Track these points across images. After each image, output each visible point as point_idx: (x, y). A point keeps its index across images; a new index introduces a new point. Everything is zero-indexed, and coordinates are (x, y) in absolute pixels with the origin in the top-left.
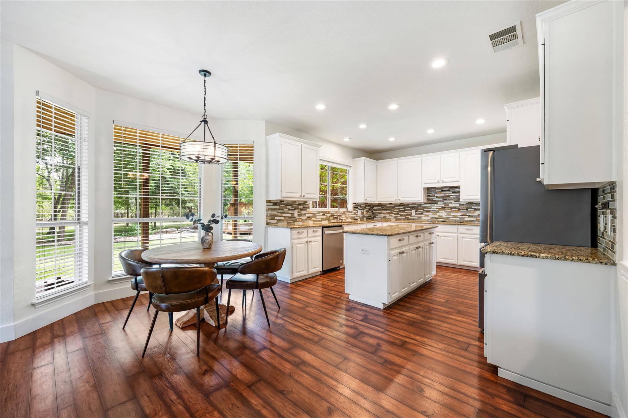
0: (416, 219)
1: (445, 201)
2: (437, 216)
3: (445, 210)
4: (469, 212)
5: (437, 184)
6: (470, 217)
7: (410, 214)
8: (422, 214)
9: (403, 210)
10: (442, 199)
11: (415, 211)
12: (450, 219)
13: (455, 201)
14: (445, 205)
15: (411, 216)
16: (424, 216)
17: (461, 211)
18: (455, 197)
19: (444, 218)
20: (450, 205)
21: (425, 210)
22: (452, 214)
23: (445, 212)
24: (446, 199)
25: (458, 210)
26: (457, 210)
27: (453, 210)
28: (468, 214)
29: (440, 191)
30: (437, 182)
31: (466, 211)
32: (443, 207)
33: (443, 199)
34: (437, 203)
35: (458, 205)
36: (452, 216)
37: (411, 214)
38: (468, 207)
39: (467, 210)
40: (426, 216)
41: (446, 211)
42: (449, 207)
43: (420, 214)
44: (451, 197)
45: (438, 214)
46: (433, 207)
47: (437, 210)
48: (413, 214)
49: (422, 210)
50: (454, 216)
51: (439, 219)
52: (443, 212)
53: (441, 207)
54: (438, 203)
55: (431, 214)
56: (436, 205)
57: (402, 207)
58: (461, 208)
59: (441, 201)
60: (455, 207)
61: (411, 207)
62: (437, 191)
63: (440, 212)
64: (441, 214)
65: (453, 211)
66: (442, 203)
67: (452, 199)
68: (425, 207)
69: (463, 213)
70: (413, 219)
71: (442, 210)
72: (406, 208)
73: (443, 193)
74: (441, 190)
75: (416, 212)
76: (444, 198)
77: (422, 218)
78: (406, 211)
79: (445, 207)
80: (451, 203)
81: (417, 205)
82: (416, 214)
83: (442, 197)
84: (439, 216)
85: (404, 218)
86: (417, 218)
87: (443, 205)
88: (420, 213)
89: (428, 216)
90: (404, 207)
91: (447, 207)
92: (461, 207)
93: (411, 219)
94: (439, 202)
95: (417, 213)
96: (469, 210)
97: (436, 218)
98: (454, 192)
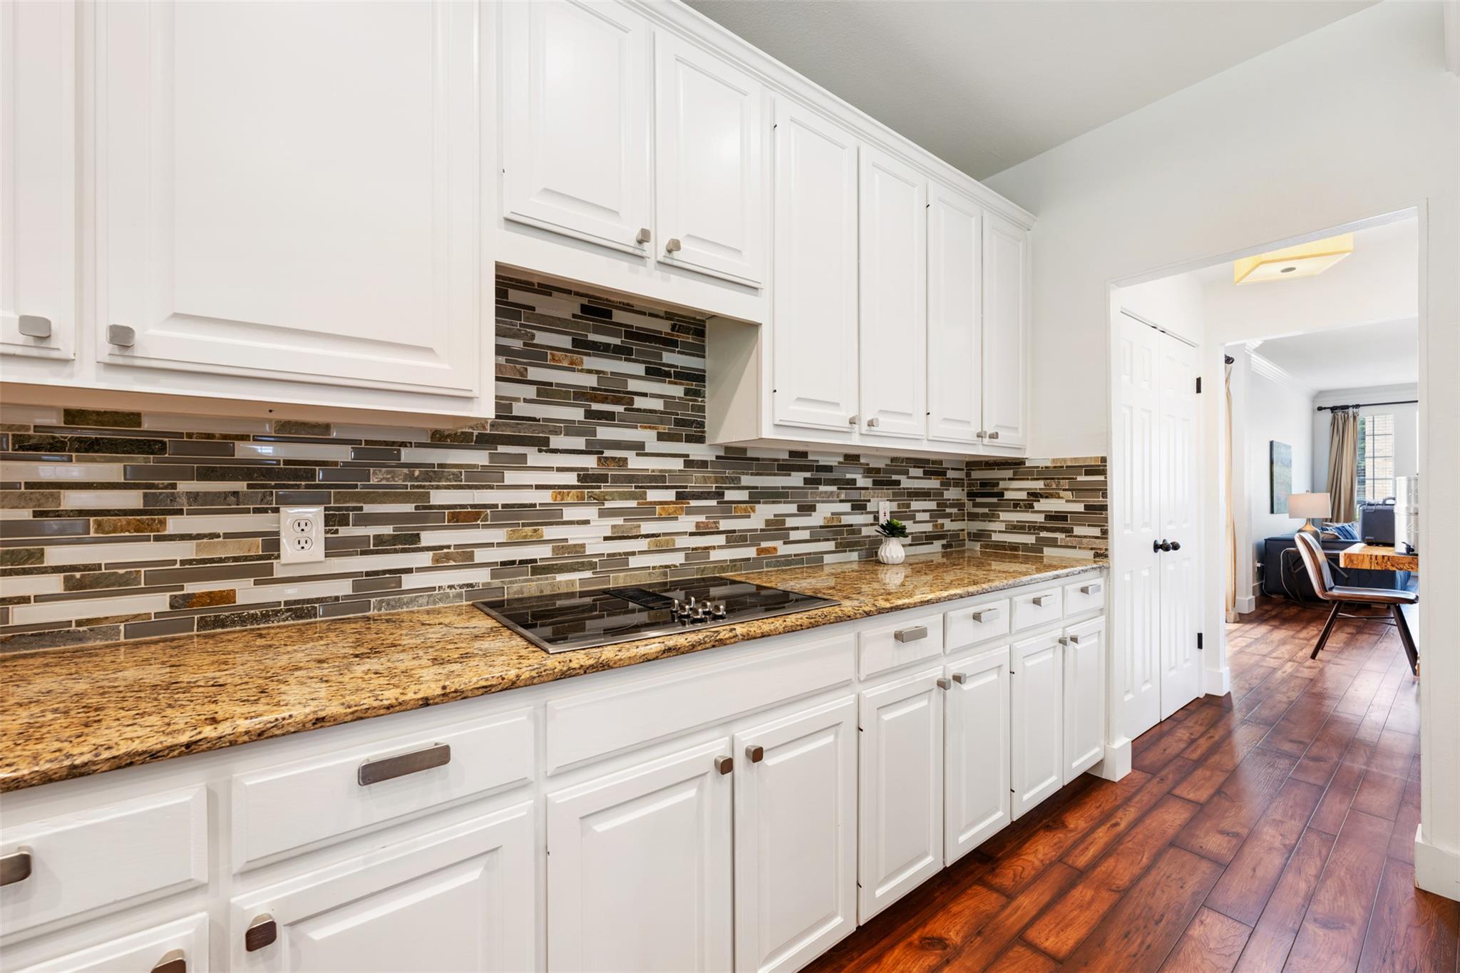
0: (332, 603)
1: (605, 433)
2: (541, 552)
3: (600, 500)
4: (728, 509)
5: (623, 265)
6: (735, 538)
7: (256, 547)
8: (408, 542)
9: (133, 499)
10: (577, 414)
11: (315, 514)
12: (634, 562)
13: (661, 437)
14: (603, 461)
15: (263, 575)
16: (425, 559)
17: (693, 503)
18: (658, 405)
19: (592, 566)
20: (636, 463)
21: (440, 497)
22: (647, 527)
23: (604, 514)
24: (610, 416)
25: (681, 497)
26: (670, 495)
27: (653, 495)
28: (725, 525)
29: (565, 342)
30: (627, 239)
31: (713, 503)
32: (586, 478)
33: (590, 414)
34: (542, 444)
35: (678, 464)
36: (642, 544)
37: (272, 543)
38: (724, 480)
39: (719, 495)
40: (444, 558)
41: (608, 505)
42: (630, 479)
43: (383, 545)
44: (639, 403)
45: (550, 532)
46: (511, 477)
47: (546, 497)
48: (289, 551)
49: (405, 498)
50: (661, 544)
51: (562, 578)
52: (590, 512)
53: (571, 479)
54: (557, 441)
55: (500, 535)
56: (534, 457)
57: (111, 470)
58: (693, 485)
59: (571, 428)
60: (658, 480)
61: (258, 472)
62: (542, 338)
63: (569, 514)
64: (574, 535)
65: (648, 511)
66: (579, 443)
67: (647, 419)
68: (435, 474)
69: (702, 518)
70: (300, 610)
71: (580, 502)
72: (184, 486)
73: (591, 362)
74: (576, 342)
75: (334, 520)
76: (596, 406)
77: (408, 582)
78: (174, 524)
79: (603, 478)
80: (639, 447)
81: (344, 454)
82: (334, 548)
83: (581, 395)
84: (561, 547)
85: (158, 603)
86: (343, 588)
87: (590, 462)
88: (387, 530)
89: (464, 557)
90: (139, 460)
91: (617, 479)
92: (695, 481)
93: (268, 613)
94: (556, 432)
95: (344, 532)
96: (730, 495)
97: (537, 568)
98: (655, 372)
